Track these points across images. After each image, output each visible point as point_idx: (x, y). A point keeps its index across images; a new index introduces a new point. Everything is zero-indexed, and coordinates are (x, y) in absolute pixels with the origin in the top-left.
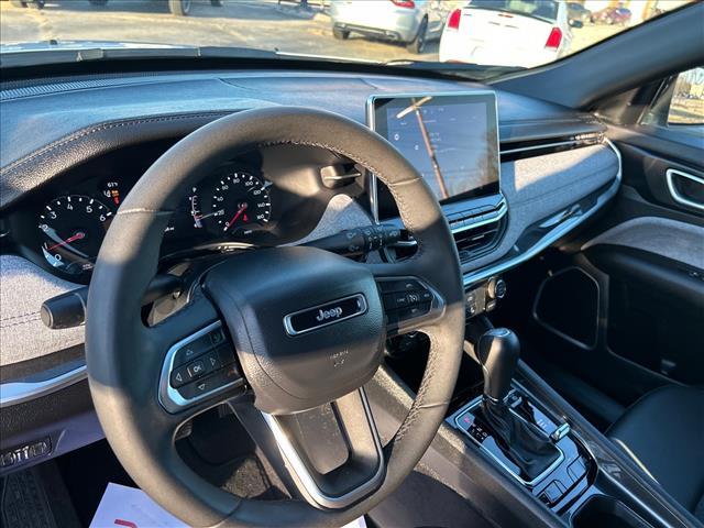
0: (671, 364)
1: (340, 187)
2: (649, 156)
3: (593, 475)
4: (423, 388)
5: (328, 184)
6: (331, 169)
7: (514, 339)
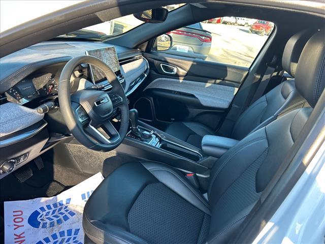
0: (174, 119)
1: (81, 76)
2: (155, 61)
3: (161, 141)
4: (121, 129)
5: (77, 76)
6: (77, 72)
7: (136, 110)
